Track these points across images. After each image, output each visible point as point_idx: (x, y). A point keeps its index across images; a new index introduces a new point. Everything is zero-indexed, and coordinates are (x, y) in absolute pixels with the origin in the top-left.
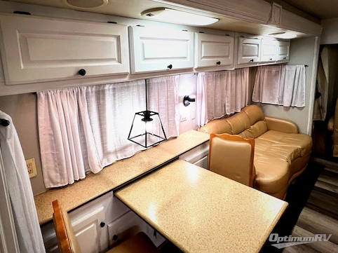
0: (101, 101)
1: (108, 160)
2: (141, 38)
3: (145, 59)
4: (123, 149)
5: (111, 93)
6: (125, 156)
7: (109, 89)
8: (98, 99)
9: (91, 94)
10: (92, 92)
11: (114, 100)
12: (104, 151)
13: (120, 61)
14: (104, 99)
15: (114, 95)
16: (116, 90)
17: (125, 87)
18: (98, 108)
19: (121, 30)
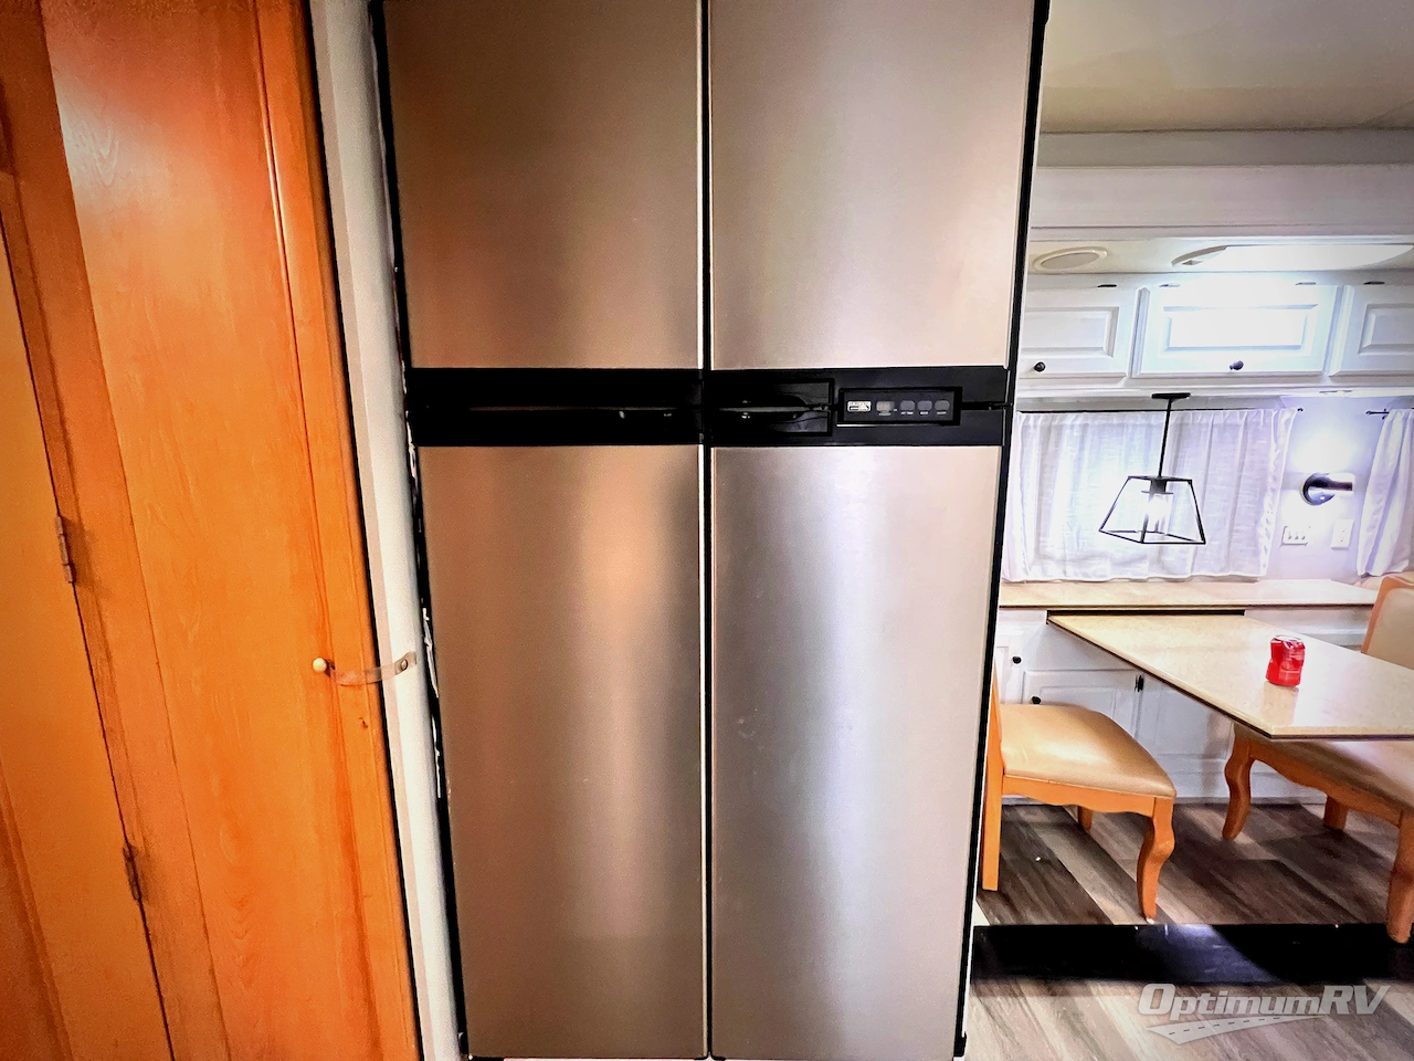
0: (1051, 448)
1: (1044, 572)
2: (1167, 309)
3: (1169, 349)
4: (1083, 560)
5: (1076, 434)
6: (1085, 575)
7: (1072, 426)
8: (1045, 442)
9: (1031, 430)
10: (1035, 427)
11: (1082, 449)
12: (1037, 550)
13: (1110, 353)
14: (1057, 444)
15: (1083, 439)
16: (1090, 430)
17: (1112, 425)
18: (1042, 460)
19: (1123, 298)
